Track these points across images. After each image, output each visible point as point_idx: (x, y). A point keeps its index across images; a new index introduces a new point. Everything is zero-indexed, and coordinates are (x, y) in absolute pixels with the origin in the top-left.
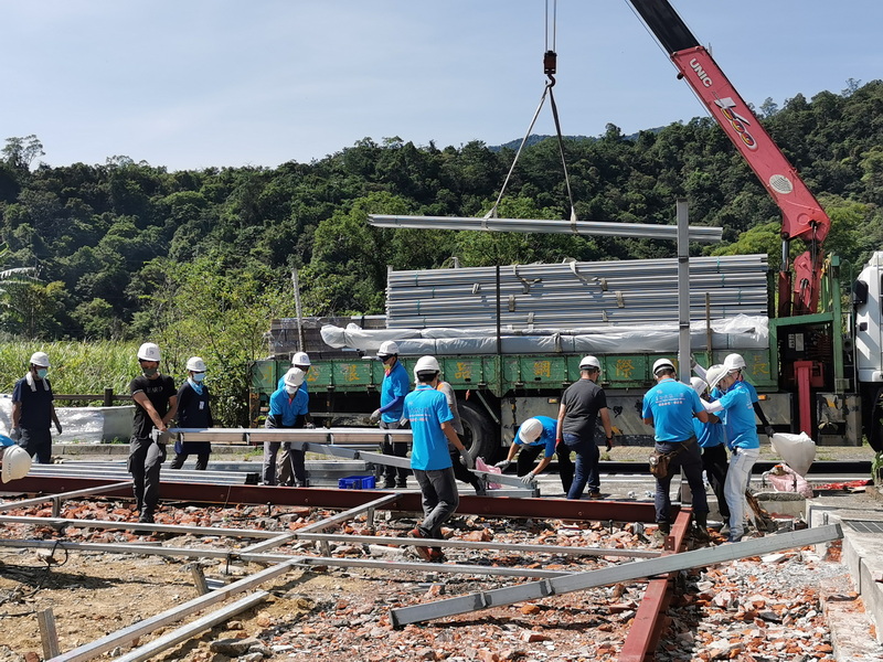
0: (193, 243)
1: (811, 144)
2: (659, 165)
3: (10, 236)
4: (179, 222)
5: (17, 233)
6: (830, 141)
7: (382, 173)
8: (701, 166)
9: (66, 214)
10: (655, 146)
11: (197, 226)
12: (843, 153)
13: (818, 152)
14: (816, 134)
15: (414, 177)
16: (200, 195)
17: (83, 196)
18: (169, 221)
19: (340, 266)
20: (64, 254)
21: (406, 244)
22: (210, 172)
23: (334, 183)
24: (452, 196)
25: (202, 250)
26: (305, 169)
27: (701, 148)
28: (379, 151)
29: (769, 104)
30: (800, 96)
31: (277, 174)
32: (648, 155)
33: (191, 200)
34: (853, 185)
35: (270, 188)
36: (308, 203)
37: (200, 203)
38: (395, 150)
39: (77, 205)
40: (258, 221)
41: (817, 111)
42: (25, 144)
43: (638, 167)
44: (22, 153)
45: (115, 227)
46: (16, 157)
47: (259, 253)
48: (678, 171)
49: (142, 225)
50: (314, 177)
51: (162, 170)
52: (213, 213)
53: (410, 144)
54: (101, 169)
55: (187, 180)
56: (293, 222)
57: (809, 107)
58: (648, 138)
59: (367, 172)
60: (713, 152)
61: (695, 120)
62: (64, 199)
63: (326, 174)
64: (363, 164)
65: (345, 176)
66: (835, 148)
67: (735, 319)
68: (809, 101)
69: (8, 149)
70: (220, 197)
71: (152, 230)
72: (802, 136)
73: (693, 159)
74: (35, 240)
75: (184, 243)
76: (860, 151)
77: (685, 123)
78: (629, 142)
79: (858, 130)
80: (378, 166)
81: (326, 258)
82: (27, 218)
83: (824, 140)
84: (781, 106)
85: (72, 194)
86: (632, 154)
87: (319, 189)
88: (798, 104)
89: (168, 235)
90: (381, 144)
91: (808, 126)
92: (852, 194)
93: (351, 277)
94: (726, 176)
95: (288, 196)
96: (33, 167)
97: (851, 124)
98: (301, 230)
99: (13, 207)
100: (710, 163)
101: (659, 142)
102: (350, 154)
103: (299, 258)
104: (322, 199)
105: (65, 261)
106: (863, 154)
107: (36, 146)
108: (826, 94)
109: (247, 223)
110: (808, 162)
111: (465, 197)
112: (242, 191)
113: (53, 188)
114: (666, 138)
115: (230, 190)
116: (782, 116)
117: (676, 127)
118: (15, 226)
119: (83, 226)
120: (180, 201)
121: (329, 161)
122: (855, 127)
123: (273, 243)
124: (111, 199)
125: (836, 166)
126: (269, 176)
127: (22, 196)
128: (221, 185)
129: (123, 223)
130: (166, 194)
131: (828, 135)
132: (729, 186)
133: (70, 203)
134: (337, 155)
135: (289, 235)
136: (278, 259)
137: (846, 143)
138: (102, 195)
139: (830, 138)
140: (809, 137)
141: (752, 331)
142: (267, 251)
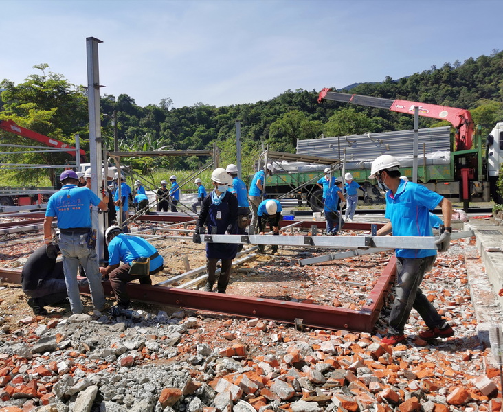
0: (226, 133)
1: (477, 78)
2: (408, 92)
3: (163, 135)
4: (221, 126)
5: (165, 133)
6: (485, 76)
7: (295, 103)
8: (427, 90)
9: (181, 125)
10: (407, 84)
11: (228, 127)
12: (491, 81)
13: (479, 81)
14: (478, 74)
15: (307, 103)
16: (228, 115)
17: (187, 119)
18: (217, 126)
19: (280, 140)
20: (182, 140)
21: (305, 130)
22: (231, 107)
23: (277, 107)
24: (322, 110)
25: (229, 136)
26: (266, 103)
27: (427, 83)
28: (294, 94)
29: (457, 63)
30: (471, 58)
31: (256, 106)
32: (404, 88)
33: (225, 117)
34: (495, 95)
35: (253, 111)
36: (267, 116)
37: (228, 118)
38: (300, 93)
39: (185, 122)
40: (249, 124)
41: (479, 64)
42: (167, 101)
43: (399, 93)
44: (166, 104)
45: (198, 129)
46: (164, 106)
47: (250, 136)
48: (417, 93)
49: (208, 128)
50: (269, 106)
51: (214, 107)
52: (233, 122)
53: (306, 91)
54: (193, 108)
55: (223, 110)
56: (262, 124)
57: (475, 62)
58: (404, 81)
59: (289, 103)
60: (432, 84)
61: (424, 71)
62: (180, 120)
63: (274, 105)
64: (288, 100)
65: (281, 105)
66: (487, 79)
67: (436, 153)
68: (475, 60)
69: (161, 103)
70: (235, 115)
71: (212, 129)
72: (472, 75)
73: (423, 88)
74: (171, 135)
75: (223, 134)
76: (498, 80)
77: (420, 73)
78: (396, 83)
79: (498, 71)
80: (294, 100)
81: (275, 136)
82: (168, 128)
83: (482, 76)
84: (463, 63)
85: (183, 118)
86: (397, 88)
87: (271, 110)
88: (470, 61)
89: (217, 131)
90: (294, 92)
91: (475, 71)
92: (495, 98)
93: (284, 143)
94: (438, 94)
95: (260, 114)
96: (170, 109)
97: (494, 68)
98: (265, 127)
99: (164, 124)
100: (431, 89)
101: (409, 82)
102: (283, 96)
103: (264, 137)
104: (273, 114)
105: (182, 142)
106: (500, 81)
107: (170, 101)
108: (483, 56)
109: (245, 125)
110: (474, 86)
111: (327, 110)
112: (243, 113)
113: (177, 116)
114: (411, 80)
115: (239, 113)
116: (463, 67)
117: (416, 75)
118: (165, 131)
119: (187, 129)
120: (221, 118)
121: (275, 99)
122: (496, 69)
123: (255, 132)
124: (197, 119)
125: (487, 87)
126: (253, 107)
127: (166, 120)
128: (235, 111)
129: (201, 127)
130: (216, 116)
131: (484, 74)
132: (439, 98)
133: (183, 121)
134: (278, 97)
135: (260, 128)
136: (257, 138)
137: (492, 77)
138: (193, 117)
139: (485, 75)
140: (475, 76)
141: (443, 157)
142: (253, 135)
